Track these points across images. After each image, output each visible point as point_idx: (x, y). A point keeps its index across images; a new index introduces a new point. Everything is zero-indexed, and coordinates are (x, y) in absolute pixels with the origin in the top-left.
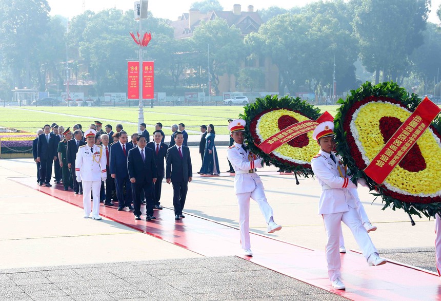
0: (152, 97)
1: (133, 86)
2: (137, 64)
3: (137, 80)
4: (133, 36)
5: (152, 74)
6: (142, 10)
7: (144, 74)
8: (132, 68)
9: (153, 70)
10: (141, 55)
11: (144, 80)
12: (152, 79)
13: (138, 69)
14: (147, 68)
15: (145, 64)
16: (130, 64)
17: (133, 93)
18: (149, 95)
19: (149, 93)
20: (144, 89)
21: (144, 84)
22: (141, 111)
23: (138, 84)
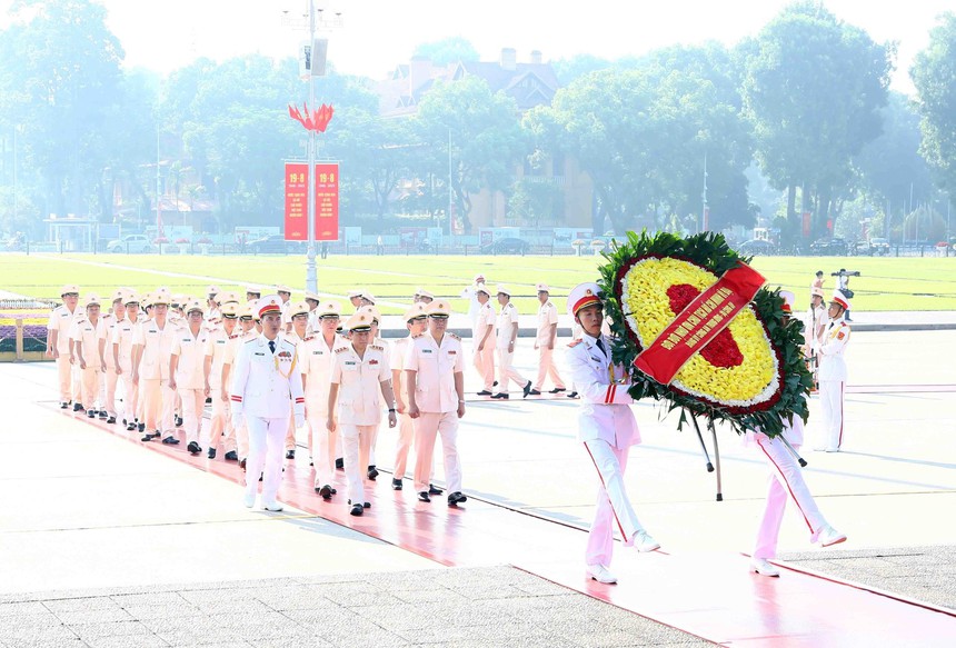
0: (335, 236)
1: (296, 214)
2: (304, 169)
3: (304, 201)
4: (296, 113)
5: (335, 190)
6: (314, 59)
7: (318, 190)
8: (294, 177)
9: (336, 182)
10: (313, 150)
11: (319, 201)
12: (335, 200)
13: (306, 178)
14: (323, 177)
15: (320, 169)
16: (291, 169)
17: (295, 228)
18: (327, 233)
19: (328, 228)
20: (318, 220)
21: (318, 210)
22: (312, 264)
23: (305, 210)
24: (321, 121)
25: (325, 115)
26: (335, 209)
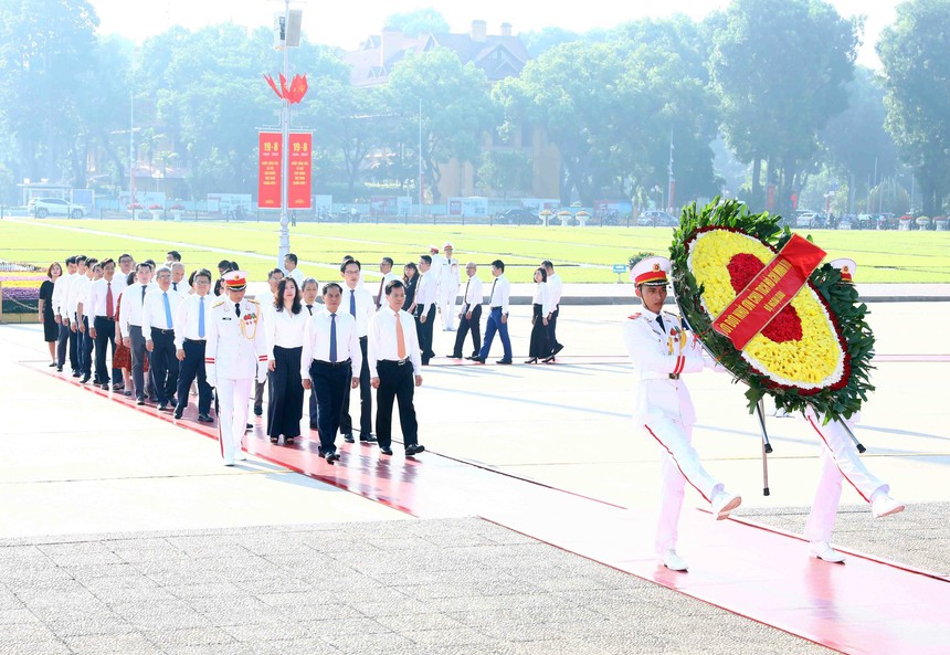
0: (307, 205)
1: (270, 182)
2: (277, 138)
3: (278, 169)
4: (271, 83)
5: (308, 158)
6: (289, 29)
7: (291, 159)
8: (268, 146)
9: (309, 151)
10: (287, 120)
11: (292, 169)
12: (307, 169)
13: (280, 147)
14: (297, 146)
15: (294, 138)
16: (265, 138)
17: (268, 196)
18: (300, 201)
19: (301, 196)
20: (291, 188)
21: (291, 178)
22: (285, 231)
23: (278, 178)
24: (295, 92)
25: (300, 82)
26: (308, 178)
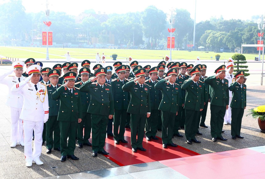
0: (52, 45)
1: (45, 40)
2: (46, 33)
3: (46, 38)
4: (44, 23)
5: (52, 36)
6: (48, 13)
7: (49, 36)
8: (44, 34)
9: (52, 35)
10: (47, 29)
11: (49, 38)
12: (52, 38)
13: (46, 34)
14: (49, 34)
15: (49, 33)
16: (43, 32)
17: (44, 43)
18: (50, 44)
19: (50, 43)
20: (49, 41)
21: (49, 40)
22: (48, 49)
23: (46, 40)
24: (49, 24)
25: (50, 23)
26: (52, 40)
